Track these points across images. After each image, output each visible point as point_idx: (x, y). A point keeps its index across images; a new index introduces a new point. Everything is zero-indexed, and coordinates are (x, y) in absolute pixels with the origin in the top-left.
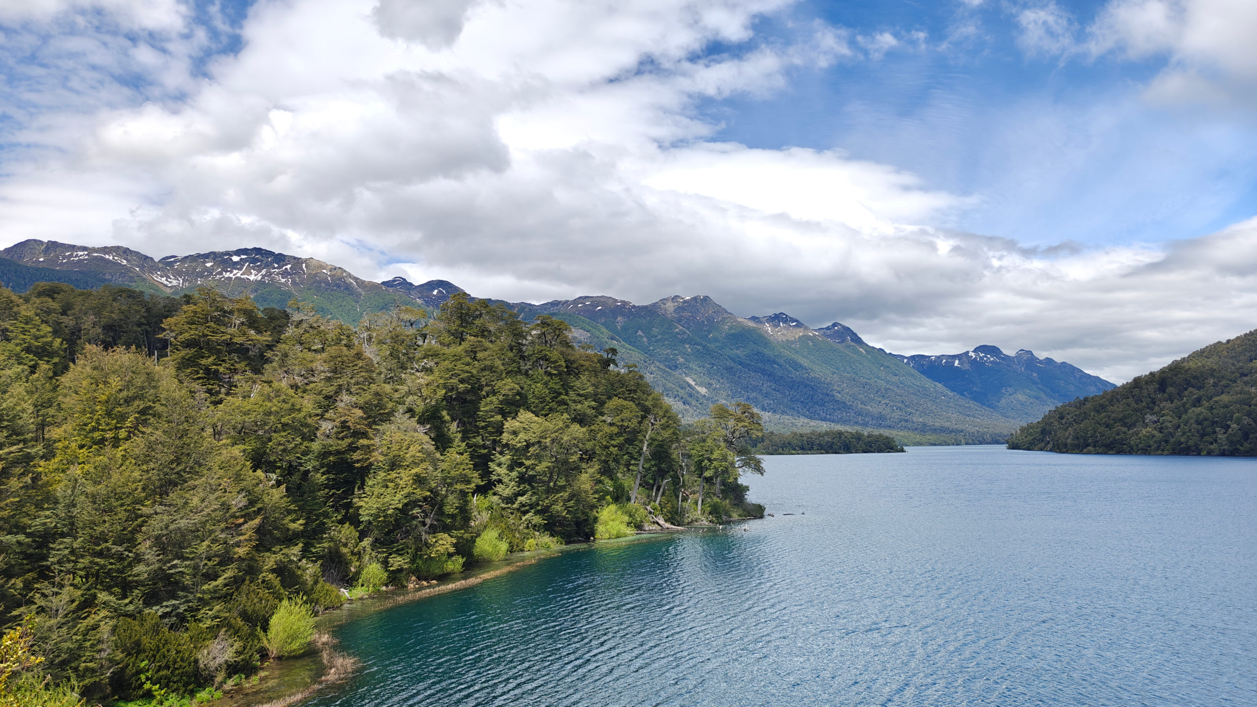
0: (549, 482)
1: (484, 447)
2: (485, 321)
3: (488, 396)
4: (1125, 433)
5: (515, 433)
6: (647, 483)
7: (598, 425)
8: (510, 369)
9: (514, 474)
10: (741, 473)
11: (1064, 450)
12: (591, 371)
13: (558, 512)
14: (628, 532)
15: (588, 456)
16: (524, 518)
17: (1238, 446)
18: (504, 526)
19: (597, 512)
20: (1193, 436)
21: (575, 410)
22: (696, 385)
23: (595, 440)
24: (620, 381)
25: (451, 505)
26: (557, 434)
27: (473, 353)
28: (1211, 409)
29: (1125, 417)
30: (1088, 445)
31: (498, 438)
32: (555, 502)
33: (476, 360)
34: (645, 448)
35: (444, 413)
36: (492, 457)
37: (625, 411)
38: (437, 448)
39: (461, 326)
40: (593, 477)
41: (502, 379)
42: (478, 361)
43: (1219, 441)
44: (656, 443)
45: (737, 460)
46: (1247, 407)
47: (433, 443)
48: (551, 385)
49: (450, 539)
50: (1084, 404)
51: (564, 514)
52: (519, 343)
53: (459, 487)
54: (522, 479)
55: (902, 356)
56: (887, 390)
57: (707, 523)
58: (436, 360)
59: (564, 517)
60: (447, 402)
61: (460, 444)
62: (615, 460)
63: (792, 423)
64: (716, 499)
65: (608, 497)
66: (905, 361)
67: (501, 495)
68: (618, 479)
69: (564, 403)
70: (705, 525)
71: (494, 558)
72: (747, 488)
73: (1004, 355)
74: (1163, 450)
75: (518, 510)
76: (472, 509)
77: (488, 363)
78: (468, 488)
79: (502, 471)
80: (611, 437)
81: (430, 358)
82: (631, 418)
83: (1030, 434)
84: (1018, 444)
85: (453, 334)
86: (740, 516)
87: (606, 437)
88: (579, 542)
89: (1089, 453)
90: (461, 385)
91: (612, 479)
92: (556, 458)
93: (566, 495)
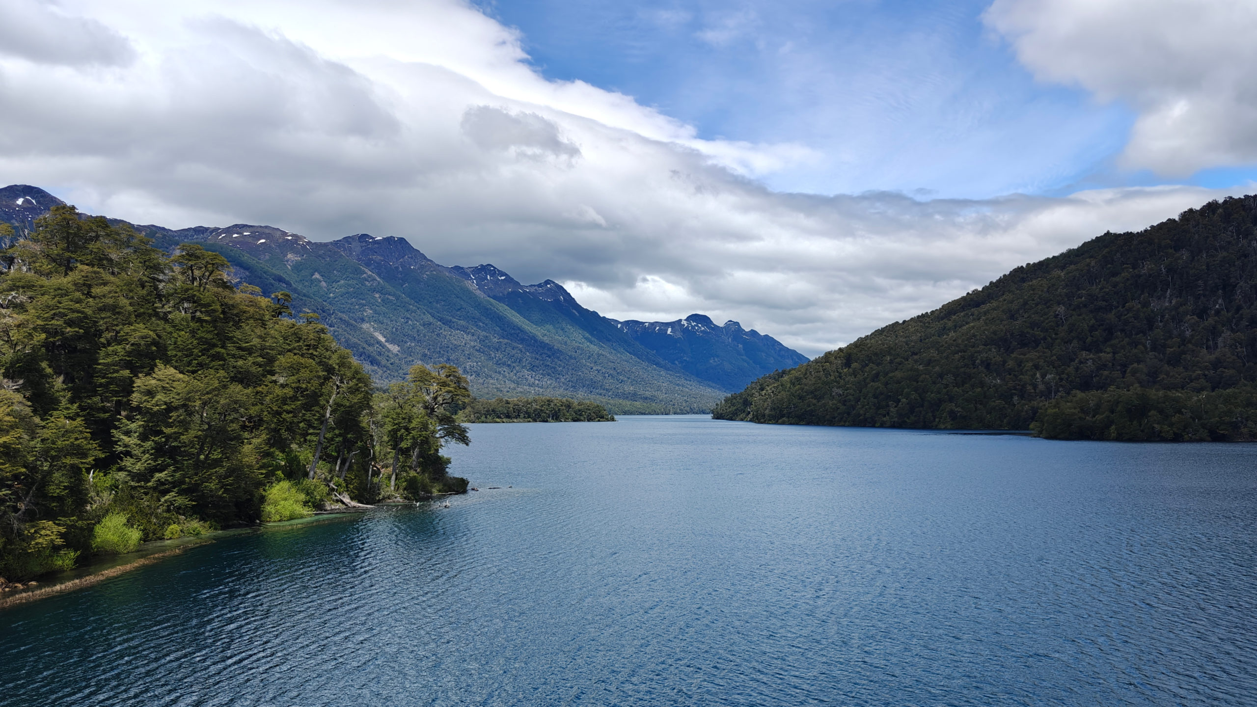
0: (199, 454)
1: (104, 410)
2: (104, 244)
3: (109, 344)
4: (814, 405)
5: (150, 393)
6: (329, 456)
7: (266, 386)
8: (142, 310)
9: (148, 444)
10: (443, 444)
11: (762, 420)
12: (257, 319)
13: (211, 491)
14: (305, 513)
15: (255, 424)
16: (163, 500)
17: (906, 419)
18: (134, 509)
19: (264, 490)
20: (870, 408)
21: (234, 367)
22: (386, 341)
23: (262, 404)
24: (295, 334)
25: (56, 485)
26: (210, 396)
27: (86, 287)
28: (886, 384)
29: (816, 390)
30: (783, 416)
31: (125, 400)
32: (208, 479)
33: (91, 297)
34: (328, 415)
35: (44, 364)
36: (117, 423)
37: (303, 370)
38: (35, 412)
39: (67, 249)
40: (260, 449)
41: (130, 324)
42: (94, 298)
43: (891, 414)
44: (342, 409)
45: (438, 429)
46: (915, 383)
47: (29, 403)
48: (200, 334)
49: (56, 529)
50: (782, 377)
51: (220, 493)
52: (154, 279)
53: (68, 461)
54: (159, 451)
55: (616, 321)
56: (599, 355)
57: (401, 500)
58: (30, 294)
59: (220, 497)
60: (47, 350)
61: (69, 406)
62: (288, 429)
63: (497, 388)
64: (412, 473)
65: (279, 473)
66: (619, 326)
67: (129, 471)
68: (292, 451)
69: (217, 357)
70: (399, 502)
71: (121, 548)
72: (448, 461)
73: (714, 325)
74: (845, 422)
75: (154, 489)
76: (87, 489)
77: (110, 301)
78: (82, 463)
79: (132, 441)
80: (284, 400)
81: (21, 290)
82: (311, 379)
83: (733, 405)
84: (722, 414)
85: (54, 260)
86: (439, 491)
87: (277, 401)
88: (239, 526)
89: (783, 423)
90: (69, 329)
91: (283, 452)
92: (210, 426)
93: (221, 471)
